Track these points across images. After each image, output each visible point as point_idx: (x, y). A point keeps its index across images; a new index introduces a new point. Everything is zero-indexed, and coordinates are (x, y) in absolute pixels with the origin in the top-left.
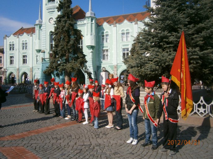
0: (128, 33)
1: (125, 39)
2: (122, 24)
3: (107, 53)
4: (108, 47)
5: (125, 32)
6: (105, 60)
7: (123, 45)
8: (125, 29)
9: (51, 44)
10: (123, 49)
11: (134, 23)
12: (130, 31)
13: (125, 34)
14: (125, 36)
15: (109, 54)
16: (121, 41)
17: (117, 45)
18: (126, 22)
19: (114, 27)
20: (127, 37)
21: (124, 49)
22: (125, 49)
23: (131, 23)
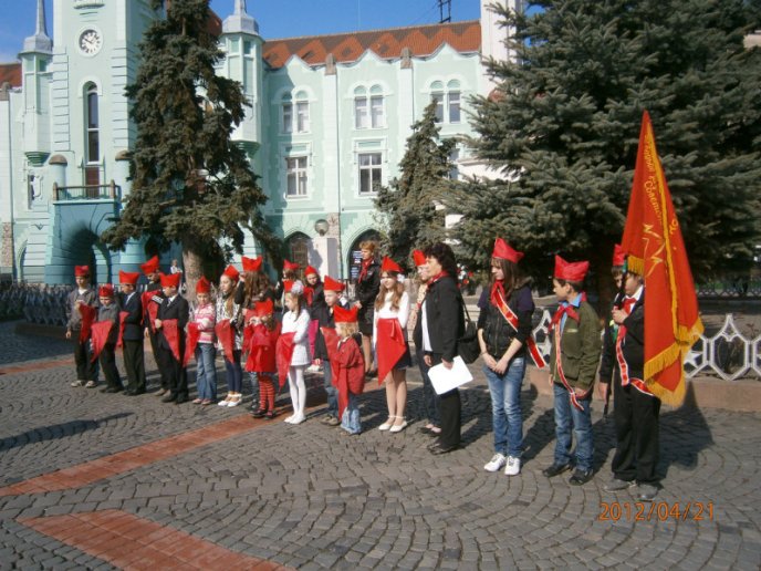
0: (377, 99)
1: (367, 121)
2: (358, 66)
3: (302, 170)
4: (308, 147)
5: (368, 95)
6: (298, 195)
7: (362, 143)
8: (368, 86)
9: (91, 133)
10: (360, 155)
11: (398, 64)
12: (384, 94)
13: (368, 102)
14: (367, 108)
15: (309, 171)
16: (354, 128)
17: (341, 142)
18: (369, 57)
19: (327, 74)
20: (374, 113)
21: (363, 158)
22: (368, 155)
23: (390, 61)
